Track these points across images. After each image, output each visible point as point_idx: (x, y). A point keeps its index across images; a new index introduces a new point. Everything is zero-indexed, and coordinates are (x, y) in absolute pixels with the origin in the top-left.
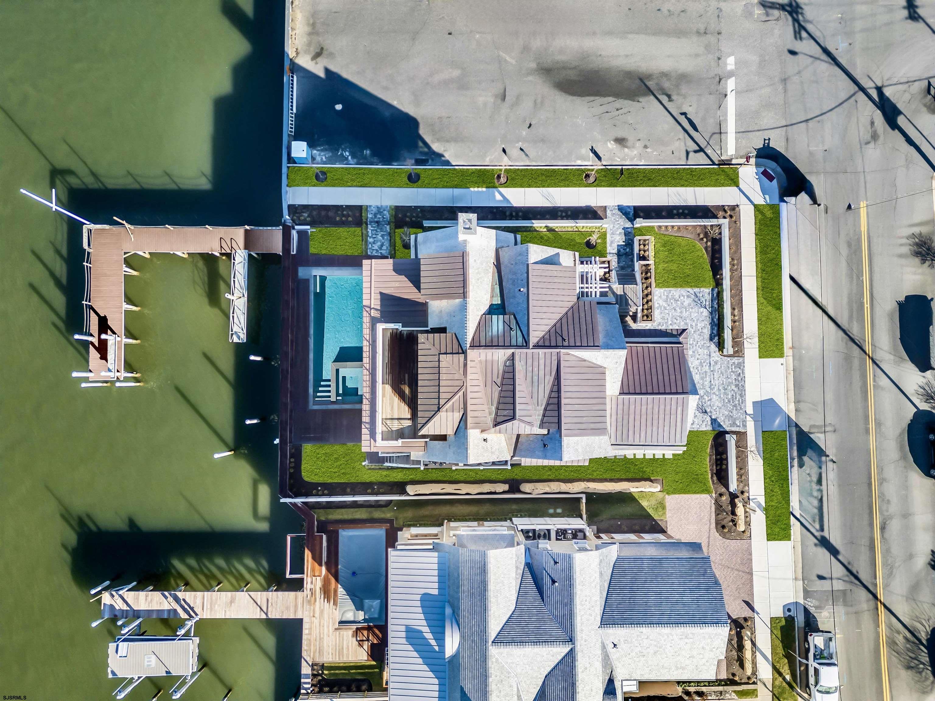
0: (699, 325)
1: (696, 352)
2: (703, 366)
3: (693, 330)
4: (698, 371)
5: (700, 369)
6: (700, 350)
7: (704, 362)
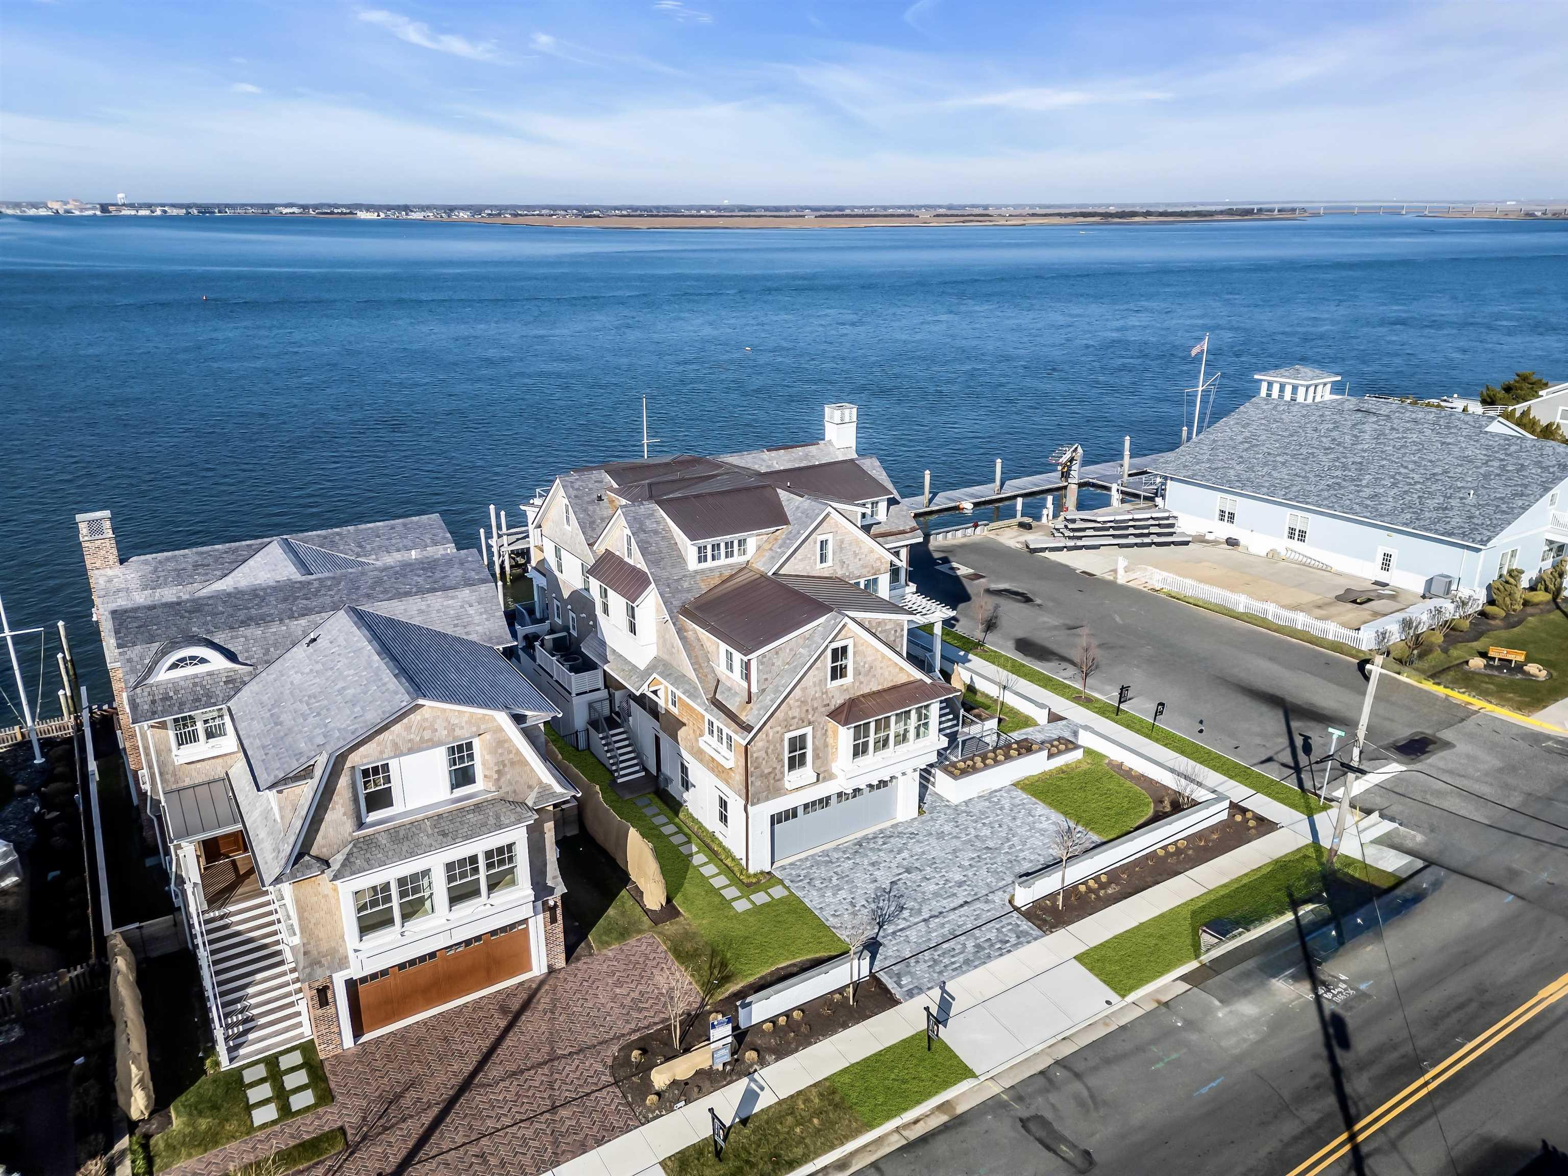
0: (1026, 852)
1: (975, 869)
3: (1007, 850)
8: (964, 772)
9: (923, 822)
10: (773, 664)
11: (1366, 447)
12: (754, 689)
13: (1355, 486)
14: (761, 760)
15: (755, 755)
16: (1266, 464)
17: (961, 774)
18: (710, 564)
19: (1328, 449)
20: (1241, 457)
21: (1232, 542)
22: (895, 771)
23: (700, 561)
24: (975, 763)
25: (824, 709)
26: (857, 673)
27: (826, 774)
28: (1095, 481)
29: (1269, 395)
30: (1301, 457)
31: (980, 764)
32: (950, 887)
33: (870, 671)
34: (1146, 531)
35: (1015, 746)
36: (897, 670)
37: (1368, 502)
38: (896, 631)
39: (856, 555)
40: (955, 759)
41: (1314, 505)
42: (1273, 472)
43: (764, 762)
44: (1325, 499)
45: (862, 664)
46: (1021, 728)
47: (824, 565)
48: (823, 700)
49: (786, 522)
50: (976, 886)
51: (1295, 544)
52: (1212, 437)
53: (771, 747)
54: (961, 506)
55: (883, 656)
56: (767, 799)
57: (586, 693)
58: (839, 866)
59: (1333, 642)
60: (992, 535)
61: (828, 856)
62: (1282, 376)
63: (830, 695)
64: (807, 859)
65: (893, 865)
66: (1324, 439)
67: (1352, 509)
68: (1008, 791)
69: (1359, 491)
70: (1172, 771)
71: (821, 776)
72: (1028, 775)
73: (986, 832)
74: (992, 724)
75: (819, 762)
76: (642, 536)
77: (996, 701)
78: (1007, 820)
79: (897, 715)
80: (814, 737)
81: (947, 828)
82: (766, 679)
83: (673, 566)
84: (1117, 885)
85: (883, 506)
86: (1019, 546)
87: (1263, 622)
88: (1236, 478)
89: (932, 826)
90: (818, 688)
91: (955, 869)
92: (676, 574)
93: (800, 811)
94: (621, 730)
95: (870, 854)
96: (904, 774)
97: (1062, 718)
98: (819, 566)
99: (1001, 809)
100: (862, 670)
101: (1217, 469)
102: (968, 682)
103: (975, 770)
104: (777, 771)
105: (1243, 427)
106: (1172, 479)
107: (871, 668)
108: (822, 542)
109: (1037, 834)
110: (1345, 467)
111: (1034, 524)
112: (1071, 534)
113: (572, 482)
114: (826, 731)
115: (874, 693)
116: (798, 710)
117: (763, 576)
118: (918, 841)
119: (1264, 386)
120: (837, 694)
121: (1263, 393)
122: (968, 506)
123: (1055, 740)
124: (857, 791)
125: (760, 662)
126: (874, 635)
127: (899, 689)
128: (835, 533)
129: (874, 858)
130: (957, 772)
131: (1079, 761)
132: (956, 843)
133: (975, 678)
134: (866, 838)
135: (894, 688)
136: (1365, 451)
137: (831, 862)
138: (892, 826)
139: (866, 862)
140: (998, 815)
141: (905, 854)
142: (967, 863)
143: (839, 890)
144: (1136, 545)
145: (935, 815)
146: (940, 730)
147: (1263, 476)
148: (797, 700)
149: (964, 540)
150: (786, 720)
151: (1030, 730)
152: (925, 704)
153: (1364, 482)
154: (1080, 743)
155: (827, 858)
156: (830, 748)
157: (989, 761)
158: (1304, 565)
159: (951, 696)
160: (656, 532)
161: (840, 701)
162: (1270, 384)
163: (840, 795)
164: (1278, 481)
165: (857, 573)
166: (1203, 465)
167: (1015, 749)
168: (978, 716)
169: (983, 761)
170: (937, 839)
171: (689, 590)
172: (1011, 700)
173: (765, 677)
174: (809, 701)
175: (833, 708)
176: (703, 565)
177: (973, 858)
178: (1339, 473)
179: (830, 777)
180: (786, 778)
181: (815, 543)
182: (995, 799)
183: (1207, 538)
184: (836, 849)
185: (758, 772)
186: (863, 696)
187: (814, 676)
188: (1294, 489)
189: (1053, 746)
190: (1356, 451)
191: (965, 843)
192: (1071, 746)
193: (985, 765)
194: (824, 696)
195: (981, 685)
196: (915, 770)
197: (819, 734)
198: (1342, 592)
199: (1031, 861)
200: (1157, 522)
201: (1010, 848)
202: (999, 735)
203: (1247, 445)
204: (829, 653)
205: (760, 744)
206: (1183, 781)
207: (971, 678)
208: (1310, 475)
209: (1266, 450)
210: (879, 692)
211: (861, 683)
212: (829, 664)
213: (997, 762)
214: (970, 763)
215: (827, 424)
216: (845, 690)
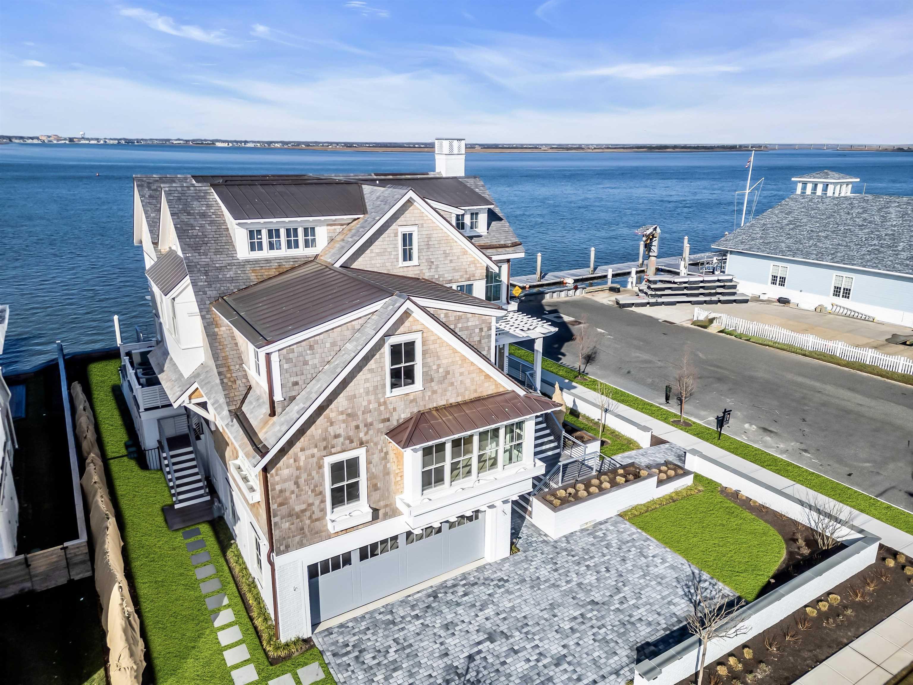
0: (642, 610)
1: (578, 635)
2: (557, 665)
3: (617, 606)
4: (538, 660)
5: (545, 661)
6: (588, 640)
7: (569, 663)
8: (565, 502)
9: (516, 564)
10: (306, 363)
11: (895, 223)
12: (278, 397)
13: (892, 251)
14: (287, 494)
15: (278, 488)
16: (810, 238)
17: (561, 504)
18: (265, 253)
19: (861, 226)
20: (789, 234)
21: (783, 301)
22: (479, 504)
23: (253, 249)
24: (577, 491)
25: (381, 426)
26: (428, 379)
27: (388, 510)
28: (663, 267)
29: (803, 193)
30: (840, 232)
31: (583, 493)
32: (545, 666)
33: (445, 377)
34: (714, 291)
35: (621, 471)
36: (483, 378)
37: (908, 262)
38: (481, 330)
39: (446, 255)
40: (555, 486)
41: (860, 266)
42: (818, 244)
43: (294, 496)
44: (868, 261)
45: (435, 367)
46: (624, 451)
47: (408, 263)
48: (380, 413)
49: (364, 211)
50: (579, 664)
51: (840, 301)
52: (762, 222)
53: (304, 476)
54: (565, 281)
55: (464, 359)
56: (301, 545)
57: (157, 408)
58: (403, 629)
59: (904, 376)
60: (589, 296)
61: (391, 612)
62: (814, 178)
63: (391, 407)
64: (363, 617)
65: (472, 628)
66: (857, 220)
67: (894, 267)
68: (615, 524)
69: (897, 255)
70: (802, 503)
71: (381, 513)
72: (636, 503)
73: (590, 578)
74: (594, 447)
75: (376, 495)
76: (184, 217)
77: (597, 424)
78: (615, 562)
79: (481, 434)
80: (369, 462)
81: (544, 573)
82: (296, 384)
83: (217, 252)
84: (767, 664)
85: (483, 218)
86: (610, 303)
87: (832, 359)
88: (787, 249)
89: (525, 569)
90: (372, 398)
91: (552, 635)
92: (221, 260)
93: (355, 557)
94: (190, 449)
95: (445, 610)
96: (491, 507)
97: (664, 442)
98: (401, 263)
99: (608, 546)
100: (435, 376)
101: (770, 243)
102: (571, 405)
103: (577, 499)
104: (315, 508)
105: (787, 214)
106: (731, 252)
107: (448, 373)
108: (404, 235)
109: (653, 583)
110: (879, 238)
111: (621, 289)
112: (653, 293)
113: (149, 183)
114: (387, 453)
115: (451, 406)
116: (343, 426)
117: (329, 267)
118: (508, 592)
119: (800, 186)
120: (400, 406)
121: (799, 191)
122: (570, 281)
123: (662, 465)
124: (429, 531)
125: (285, 359)
126: (453, 332)
127: (484, 402)
128: (420, 226)
129: (450, 617)
130: (557, 502)
131: (689, 489)
132: (555, 595)
133: (577, 401)
134: (444, 586)
135: (478, 400)
136: (895, 226)
137: (393, 623)
138: (478, 569)
139: (438, 622)
140: (604, 555)
141: (490, 611)
142: (567, 626)
143: (395, 670)
144: (705, 302)
145: (530, 553)
146: (536, 454)
147: (810, 247)
148: (342, 413)
149: (567, 299)
150: (325, 439)
151: (633, 453)
152: (517, 420)
153: (900, 248)
154: (687, 467)
155: (389, 617)
156: (392, 476)
157: (593, 489)
158: (849, 317)
159: (549, 411)
160: (203, 215)
161: (404, 416)
162: (805, 184)
163: (409, 534)
164: (824, 250)
165: (448, 277)
166: (758, 241)
167: (621, 475)
168: (581, 438)
169: (587, 489)
170: (532, 587)
171: (232, 280)
172: (612, 422)
173: (295, 379)
174: (360, 413)
175: (395, 423)
176: (257, 255)
177: (575, 618)
178: (875, 242)
179: (394, 513)
180: (329, 516)
181: (396, 235)
182: (600, 534)
183: (761, 298)
184: (403, 602)
185: (284, 510)
186: (437, 409)
187: (367, 380)
188: (839, 254)
189: (661, 471)
190: (886, 226)
191: (565, 594)
192: (680, 472)
193: (589, 493)
194: (382, 408)
195: (583, 408)
196: (505, 502)
197: (376, 458)
198: (891, 337)
199: (649, 624)
200: (722, 284)
201: (622, 603)
202: (602, 458)
203: (791, 226)
204: (386, 350)
205: (285, 472)
206: (815, 515)
207: (574, 401)
208: (851, 245)
209: (808, 229)
210: (458, 405)
211: (434, 392)
212: (388, 366)
213: (602, 491)
214: (571, 490)
215: (437, 157)
216: (411, 401)
